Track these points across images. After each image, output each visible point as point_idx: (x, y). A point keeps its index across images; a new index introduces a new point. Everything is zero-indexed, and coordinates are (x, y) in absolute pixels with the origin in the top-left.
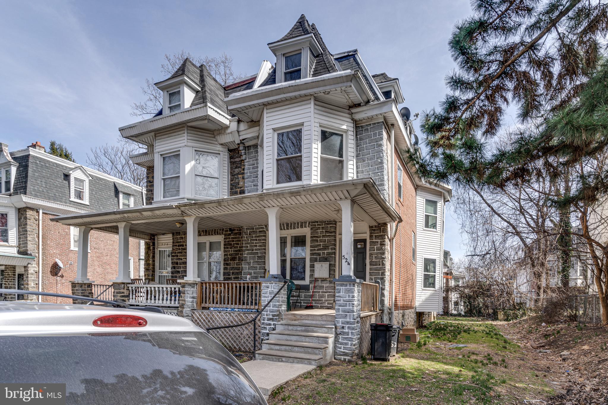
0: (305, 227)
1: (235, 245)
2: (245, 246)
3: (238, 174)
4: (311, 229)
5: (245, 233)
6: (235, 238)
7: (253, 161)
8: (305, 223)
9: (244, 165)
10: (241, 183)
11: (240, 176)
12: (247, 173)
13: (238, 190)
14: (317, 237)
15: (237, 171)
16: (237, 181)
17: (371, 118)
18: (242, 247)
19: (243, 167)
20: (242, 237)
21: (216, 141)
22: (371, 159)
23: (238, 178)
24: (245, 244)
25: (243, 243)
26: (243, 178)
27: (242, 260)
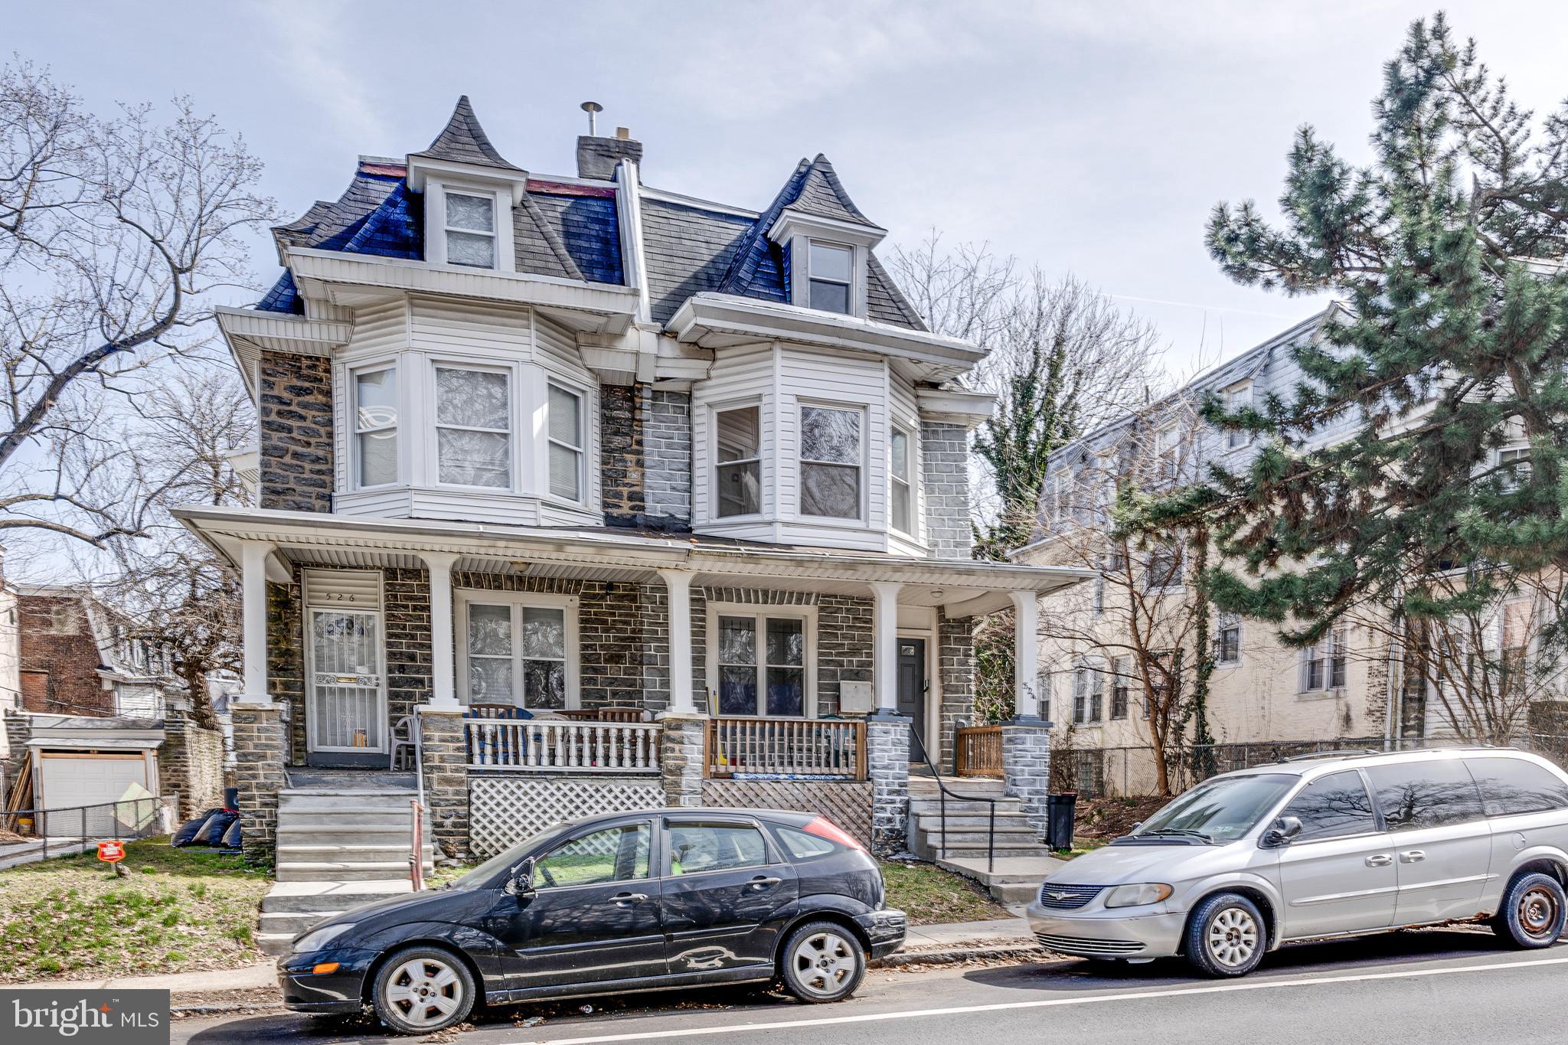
0: (808, 603)
1: (619, 626)
2: (648, 631)
3: (623, 450)
4: (821, 609)
5: (648, 597)
6: (620, 608)
7: (669, 428)
8: (809, 595)
9: (641, 433)
10: (634, 476)
11: (628, 457)
12: (651, 454)
13: (625, 491)
14: (835, 627)
15: (618, 441)
16: (619, 466)
17: (947, 415)
18: (641, 631)
19: (636, 437)
20: (638, 608)
21: (581, 358)
22: (945, 492)
23: (624, 461)
24: (651, 624)
25: (642, 623)
26: (640, 464)
27: (641, 663)
